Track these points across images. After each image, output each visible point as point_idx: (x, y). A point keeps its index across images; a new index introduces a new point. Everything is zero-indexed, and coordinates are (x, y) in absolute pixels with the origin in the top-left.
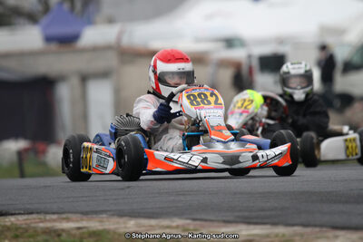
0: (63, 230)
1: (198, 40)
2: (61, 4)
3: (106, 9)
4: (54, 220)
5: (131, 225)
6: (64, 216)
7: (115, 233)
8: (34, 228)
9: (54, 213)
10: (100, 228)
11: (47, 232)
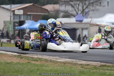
2: (81, 13)
3: (90, 15)
4: (34, 56)
7: (43, 59)
11: (32, 58)
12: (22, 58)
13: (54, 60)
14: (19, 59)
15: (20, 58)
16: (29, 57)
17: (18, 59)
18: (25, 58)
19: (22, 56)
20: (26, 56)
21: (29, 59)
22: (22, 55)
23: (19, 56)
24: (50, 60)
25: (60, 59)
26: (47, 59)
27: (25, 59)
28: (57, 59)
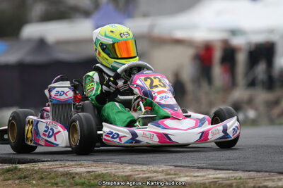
0: (76, 174)
1: (211, 30)
4: (71, 166)
5: (128, 170)
6: (79, 163)
7: (115, 176)
8: (56, 171)
9: (72, 161)
10: (104, 172)
11: (66, 174)
12: (25, 177)
13: (161, 177)
14: (17, 182)
15: (20, 178)
16: (53, 174)
17: (10, 182)
18: (37, 176)
19: (20, 170)
20: (42, 171)
21: (58, 180)
22: (20, 166)
23: (9, 170)
24: (143, 178)
25: (180, 172)
26: (130, 176)
27: (41, 183)
28: (170, 174)
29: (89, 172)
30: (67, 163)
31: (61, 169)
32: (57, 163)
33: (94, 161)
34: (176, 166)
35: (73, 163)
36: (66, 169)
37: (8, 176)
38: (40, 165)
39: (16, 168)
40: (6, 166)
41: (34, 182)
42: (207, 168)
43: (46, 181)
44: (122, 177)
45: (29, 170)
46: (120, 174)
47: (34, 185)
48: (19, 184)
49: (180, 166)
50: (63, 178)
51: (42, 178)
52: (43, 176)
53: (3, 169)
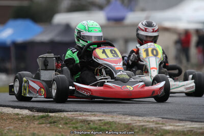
0: (91, 121)
1: (189, 22)
4: (88, 115)
5: (128, 120)
6: (93, 113)
7: (119, 123)
8: (76, 119)
9: (88, 112)
10: (111, 120)
11: (83, 121)
12: (54, 122)
13: (152, 125)
14: (48, 125)
15: (50, 123)
16: (74, 121)
17: (43, 125)
18: (62, 122)
19: (51, 117)
20: (67, 119)
21: (78, 125)
22: (51, 114)
23: (42, 117)
24: (139, 126)
25: (166, 122)
26: (130, 124)
27: (65, 127)
28: (158, 124)
29: (100, 120)
30: (85, 113)
31: (80, 118)
32: (78, 113)
33: (104, 112)
34: (163, 118)
35: (89, 113)
36: (84, 118)
37: (42, 121)
38: (65, 114)
39: (48, 116)
40: (41, 114)
41: (61, 126)
42: (186, 120)
43: (69, 126)
44: (124, 124)
45: (57, 117)
46: (123, 122)
47: (61, 128)
48: (49, 127)
49: (167, 118)
50: (81, 124)
51: (66, 123)
52: (67, 122)
53: (38, 116)
